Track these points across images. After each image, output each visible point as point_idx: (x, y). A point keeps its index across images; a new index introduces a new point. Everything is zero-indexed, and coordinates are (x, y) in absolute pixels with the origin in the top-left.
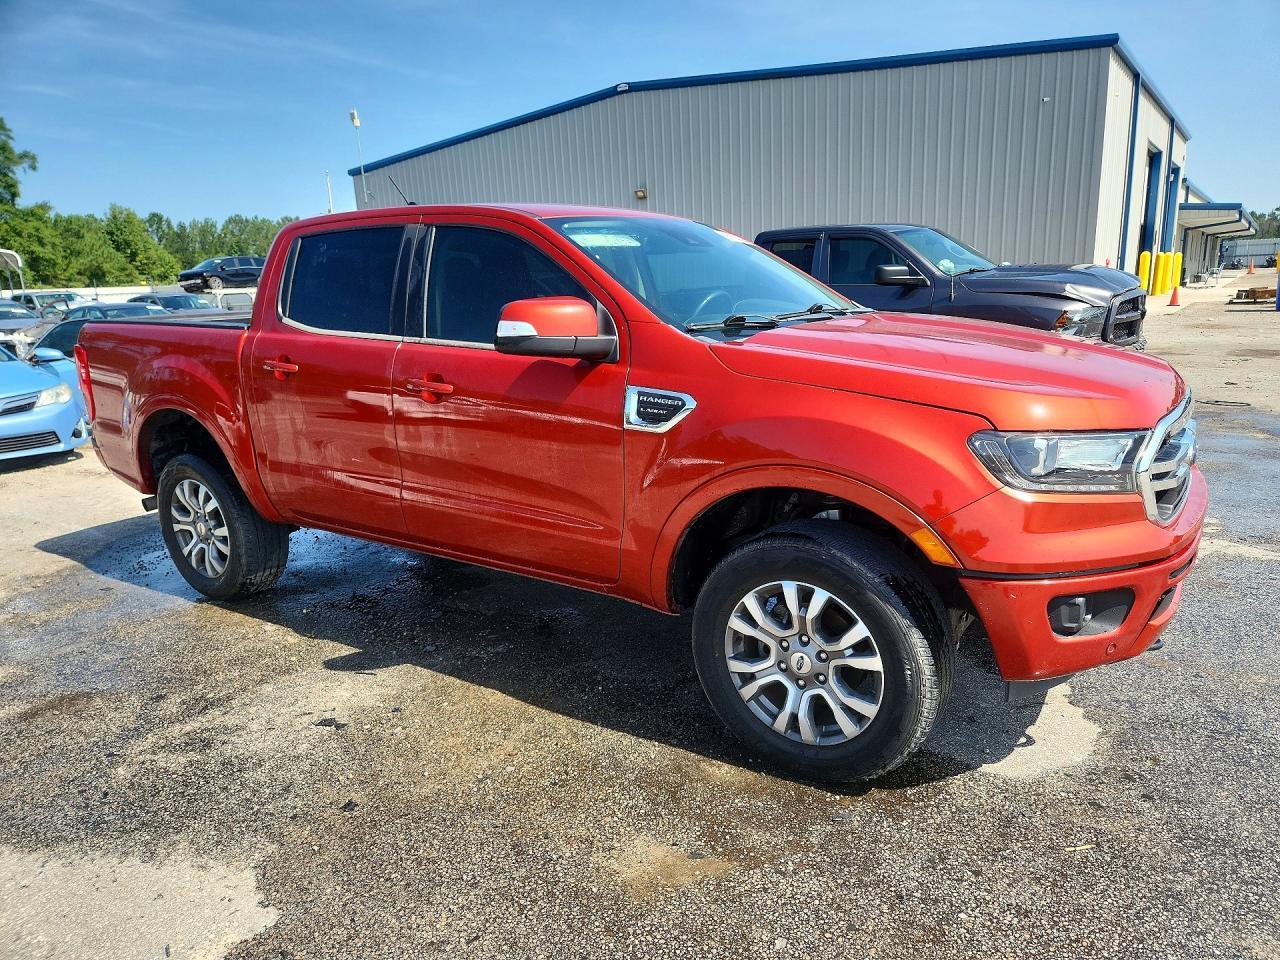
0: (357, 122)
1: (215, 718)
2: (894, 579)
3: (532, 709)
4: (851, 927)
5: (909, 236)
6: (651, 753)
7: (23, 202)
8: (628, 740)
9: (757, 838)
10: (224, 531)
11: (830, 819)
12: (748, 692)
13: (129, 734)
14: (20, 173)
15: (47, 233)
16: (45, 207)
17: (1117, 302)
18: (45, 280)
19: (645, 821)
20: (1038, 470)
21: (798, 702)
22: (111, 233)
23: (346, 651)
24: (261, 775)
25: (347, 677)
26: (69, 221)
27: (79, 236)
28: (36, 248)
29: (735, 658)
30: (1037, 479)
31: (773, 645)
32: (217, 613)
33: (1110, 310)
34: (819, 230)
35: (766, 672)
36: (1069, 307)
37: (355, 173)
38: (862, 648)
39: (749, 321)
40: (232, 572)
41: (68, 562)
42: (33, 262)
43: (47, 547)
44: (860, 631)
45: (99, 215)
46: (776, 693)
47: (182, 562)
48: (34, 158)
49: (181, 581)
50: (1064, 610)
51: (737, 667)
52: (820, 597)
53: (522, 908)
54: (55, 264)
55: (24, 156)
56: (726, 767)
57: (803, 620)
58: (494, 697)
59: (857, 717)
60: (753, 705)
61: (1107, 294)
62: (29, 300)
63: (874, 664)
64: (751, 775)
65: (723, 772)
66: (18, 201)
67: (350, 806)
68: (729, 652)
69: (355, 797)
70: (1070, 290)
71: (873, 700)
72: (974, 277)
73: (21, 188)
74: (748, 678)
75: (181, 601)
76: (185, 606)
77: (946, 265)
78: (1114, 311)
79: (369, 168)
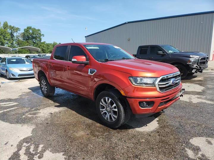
0: (86, 29)
1: (38, 111)
2: (119, 98)
3: (77, 114)
4: (103, 146)
5: (164, 47)
6: (90, 121)
7: (42, 41)
8: (88, 119)
9: (97, 133)
10: (46, 87)
11: (109, 132)
12: (102, 113)
13: (27, 112)
14: (42, 37)
15: (45, 46)
16: (45, 42)
17: (200, 58)
18: (44, 53)
19: (83, 130)
20: (138, 82)
21: (108, 115)
22: (53, 46)
23: (58, 104)
24: (39, 119)
25: (56, 108)
26: (48, 44)
27: (49, 46)
28: (43, 48)
29: (101, 108)
30: (138, 84)
31: (105, 106)
32: (45, 98)
33: (199, 60)
34: (149, 46)
35: (104, 111)
36: (191, 59)
37: (86, 37)
38: (115, 108)
39: (109, 60)
40: (47, 93)
41: (31, 91)
42: (43, 50)
43: (29, 89)
44: (115, 105)
45: (52, 43)
46: (105, 113)
47: (42, 91)
48: (44, 35)
49: (42, 94)
50: (142, 104)
51: (101, 109)
52: (110, 100)
53: (62, 137)
54: (45, 50)
55: (42, 35)
56: (99, 124)
57: (108, 103)
58: (74, 112)
59: (115, 118)
60: (103, 115)
61: (198, 57)
62: (40, 55)
63: (116, 110)
64: (102, 126)
65: (98, 125)
66: (41, 41)
67: (48, 123)
68: (100, 107)
69: (49, 122)
70: (191, 56)
71: (116, 116)
72: (174, 54)
73: (42, 39)
74: (102, 111)
75: (41, 96)
76: (42, 97)
77: (170, 51)
78: (200, 60)
79: (88, 36)
